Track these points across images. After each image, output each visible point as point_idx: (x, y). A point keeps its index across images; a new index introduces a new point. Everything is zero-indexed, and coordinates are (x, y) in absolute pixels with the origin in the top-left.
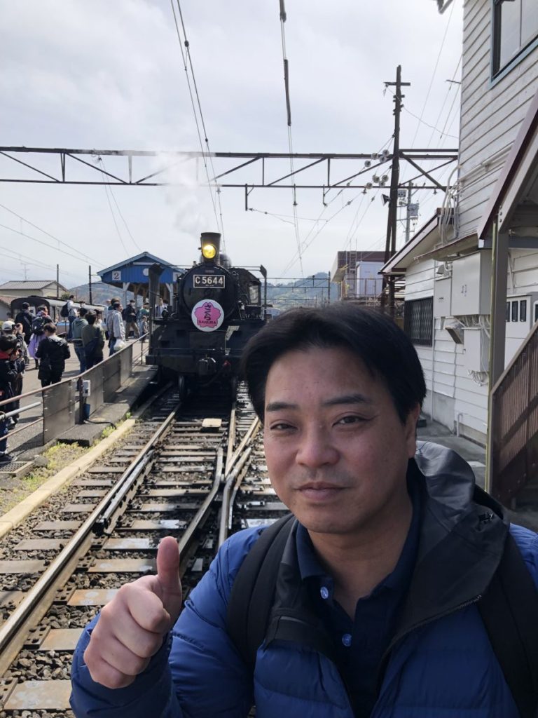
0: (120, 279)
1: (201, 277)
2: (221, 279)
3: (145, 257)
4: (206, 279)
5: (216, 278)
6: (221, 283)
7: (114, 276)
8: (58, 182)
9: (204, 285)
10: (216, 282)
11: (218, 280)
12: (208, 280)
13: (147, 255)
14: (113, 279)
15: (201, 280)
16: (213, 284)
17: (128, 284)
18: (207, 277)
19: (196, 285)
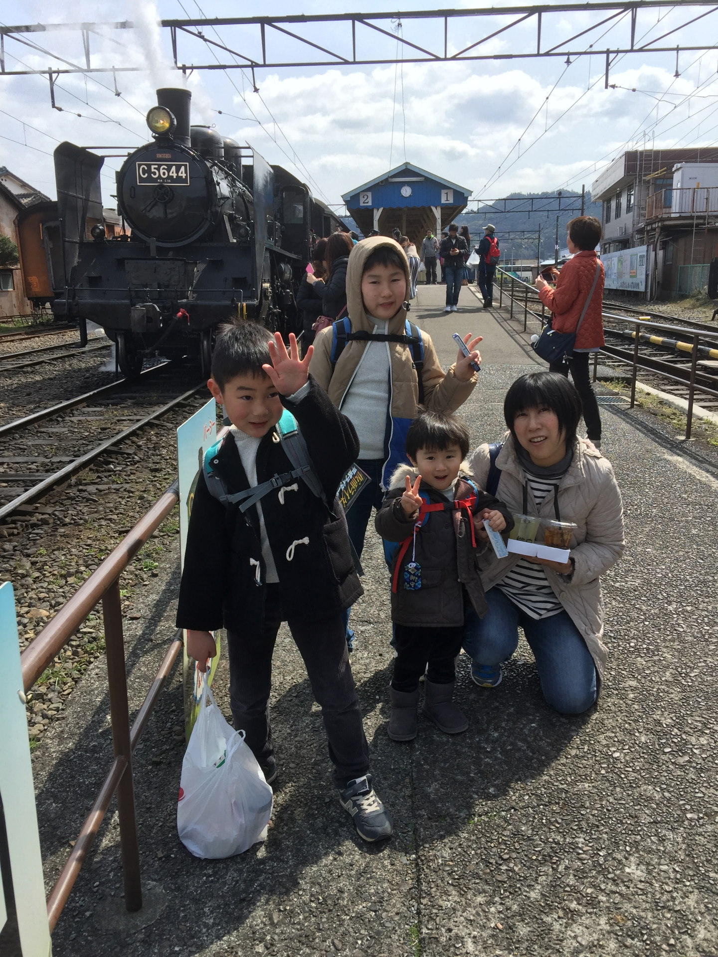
0: (370, 204)
1: (149, 166)
2: (183, 169)
3: (407, 171)
4: (158, 169)
5: (174, 168)
6: (184, 175)
7: (362, 200)
8: (346, 62)
9: (155, 180)
10: (175, 175)
11: (177, 172)
12: (162, 171)
13: (409, 167)
14: (362, 204)
15: (149, 171)
16: (170, 177)
17: (381, 210)
18: (160, 166)
19: (141, 179)
